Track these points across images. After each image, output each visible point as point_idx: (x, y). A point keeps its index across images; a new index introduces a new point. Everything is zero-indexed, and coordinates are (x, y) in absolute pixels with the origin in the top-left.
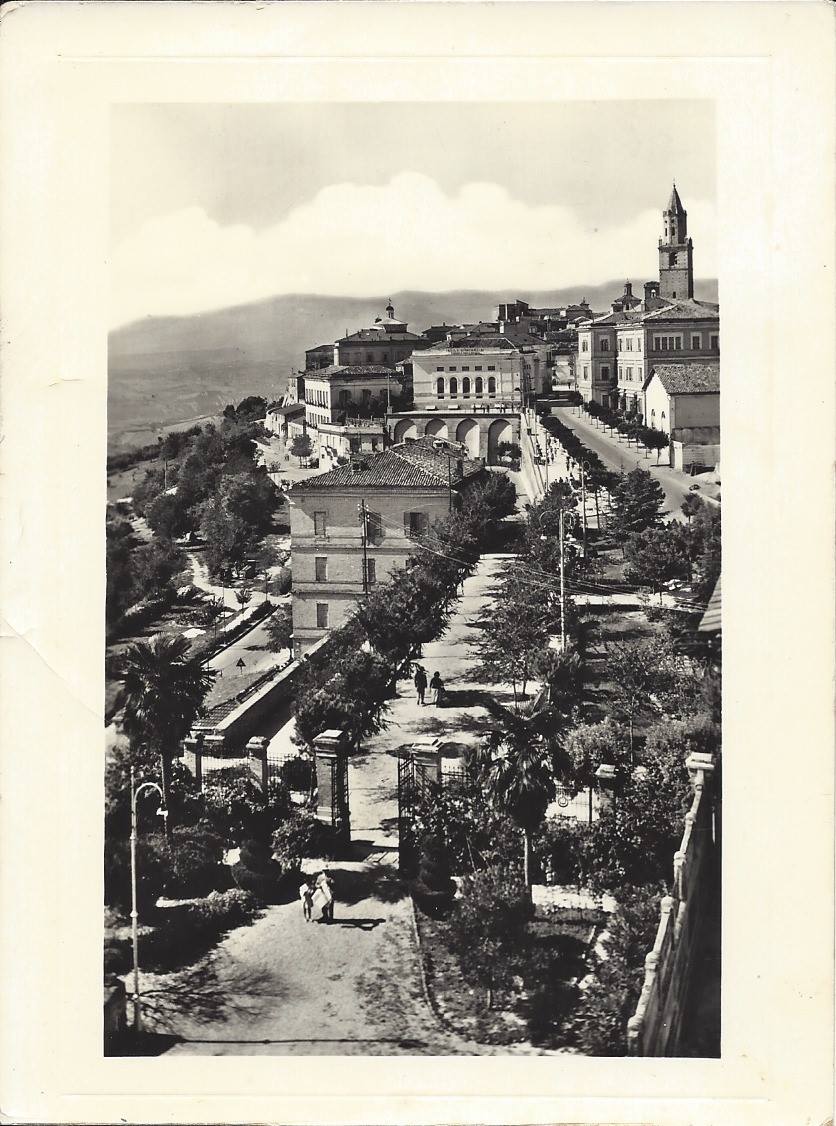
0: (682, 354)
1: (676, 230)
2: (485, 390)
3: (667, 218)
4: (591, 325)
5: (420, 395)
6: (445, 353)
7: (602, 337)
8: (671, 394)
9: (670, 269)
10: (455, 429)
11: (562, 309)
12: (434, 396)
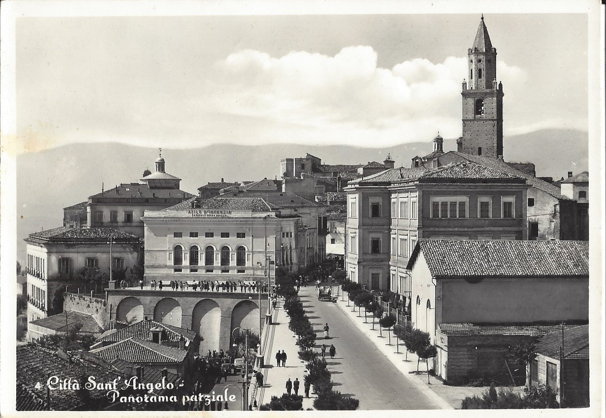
0: (466, 223)
1: (483, 72)
2: (233, 263)
3: (473, 57)
4: (360, 183)
5: (153, 267)
6: (184, 214)
7: (372, 200)
8: (438, 278)
9: (475, 120)
10: (190, 311)
11: (360, 166)
12: (169, 267)
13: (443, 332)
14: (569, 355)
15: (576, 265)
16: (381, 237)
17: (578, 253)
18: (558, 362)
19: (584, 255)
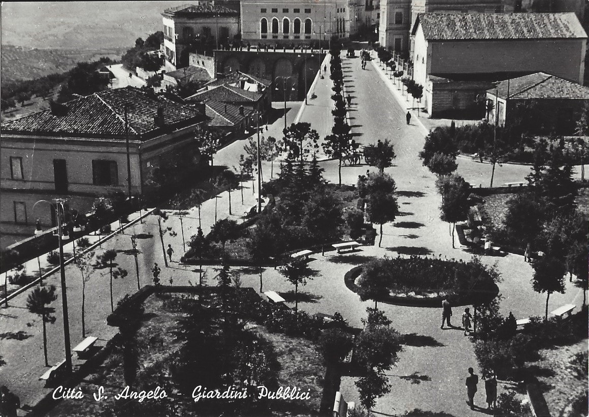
2: (302, 31)
8: (429, 41)
12: (258, 35)
13: (431, 80)
14: (513, 96)
15: (529, 31)
16: (403, 11)
17: (532, 22)
18: (505, 102)
19: (536, 23)
